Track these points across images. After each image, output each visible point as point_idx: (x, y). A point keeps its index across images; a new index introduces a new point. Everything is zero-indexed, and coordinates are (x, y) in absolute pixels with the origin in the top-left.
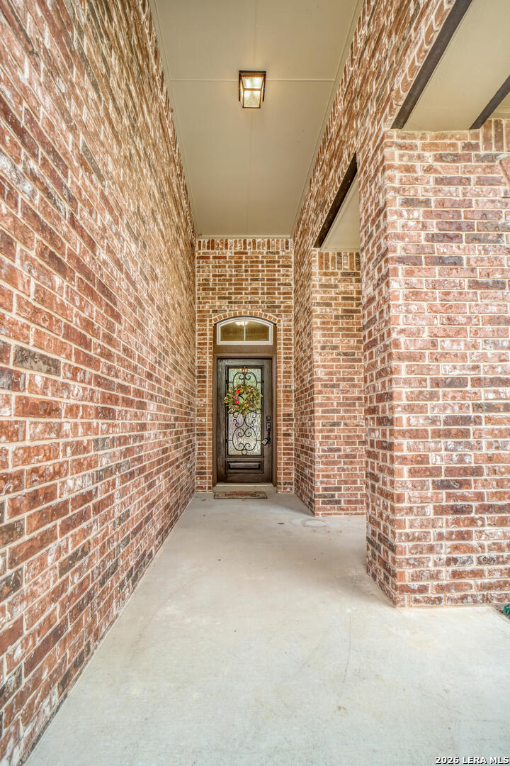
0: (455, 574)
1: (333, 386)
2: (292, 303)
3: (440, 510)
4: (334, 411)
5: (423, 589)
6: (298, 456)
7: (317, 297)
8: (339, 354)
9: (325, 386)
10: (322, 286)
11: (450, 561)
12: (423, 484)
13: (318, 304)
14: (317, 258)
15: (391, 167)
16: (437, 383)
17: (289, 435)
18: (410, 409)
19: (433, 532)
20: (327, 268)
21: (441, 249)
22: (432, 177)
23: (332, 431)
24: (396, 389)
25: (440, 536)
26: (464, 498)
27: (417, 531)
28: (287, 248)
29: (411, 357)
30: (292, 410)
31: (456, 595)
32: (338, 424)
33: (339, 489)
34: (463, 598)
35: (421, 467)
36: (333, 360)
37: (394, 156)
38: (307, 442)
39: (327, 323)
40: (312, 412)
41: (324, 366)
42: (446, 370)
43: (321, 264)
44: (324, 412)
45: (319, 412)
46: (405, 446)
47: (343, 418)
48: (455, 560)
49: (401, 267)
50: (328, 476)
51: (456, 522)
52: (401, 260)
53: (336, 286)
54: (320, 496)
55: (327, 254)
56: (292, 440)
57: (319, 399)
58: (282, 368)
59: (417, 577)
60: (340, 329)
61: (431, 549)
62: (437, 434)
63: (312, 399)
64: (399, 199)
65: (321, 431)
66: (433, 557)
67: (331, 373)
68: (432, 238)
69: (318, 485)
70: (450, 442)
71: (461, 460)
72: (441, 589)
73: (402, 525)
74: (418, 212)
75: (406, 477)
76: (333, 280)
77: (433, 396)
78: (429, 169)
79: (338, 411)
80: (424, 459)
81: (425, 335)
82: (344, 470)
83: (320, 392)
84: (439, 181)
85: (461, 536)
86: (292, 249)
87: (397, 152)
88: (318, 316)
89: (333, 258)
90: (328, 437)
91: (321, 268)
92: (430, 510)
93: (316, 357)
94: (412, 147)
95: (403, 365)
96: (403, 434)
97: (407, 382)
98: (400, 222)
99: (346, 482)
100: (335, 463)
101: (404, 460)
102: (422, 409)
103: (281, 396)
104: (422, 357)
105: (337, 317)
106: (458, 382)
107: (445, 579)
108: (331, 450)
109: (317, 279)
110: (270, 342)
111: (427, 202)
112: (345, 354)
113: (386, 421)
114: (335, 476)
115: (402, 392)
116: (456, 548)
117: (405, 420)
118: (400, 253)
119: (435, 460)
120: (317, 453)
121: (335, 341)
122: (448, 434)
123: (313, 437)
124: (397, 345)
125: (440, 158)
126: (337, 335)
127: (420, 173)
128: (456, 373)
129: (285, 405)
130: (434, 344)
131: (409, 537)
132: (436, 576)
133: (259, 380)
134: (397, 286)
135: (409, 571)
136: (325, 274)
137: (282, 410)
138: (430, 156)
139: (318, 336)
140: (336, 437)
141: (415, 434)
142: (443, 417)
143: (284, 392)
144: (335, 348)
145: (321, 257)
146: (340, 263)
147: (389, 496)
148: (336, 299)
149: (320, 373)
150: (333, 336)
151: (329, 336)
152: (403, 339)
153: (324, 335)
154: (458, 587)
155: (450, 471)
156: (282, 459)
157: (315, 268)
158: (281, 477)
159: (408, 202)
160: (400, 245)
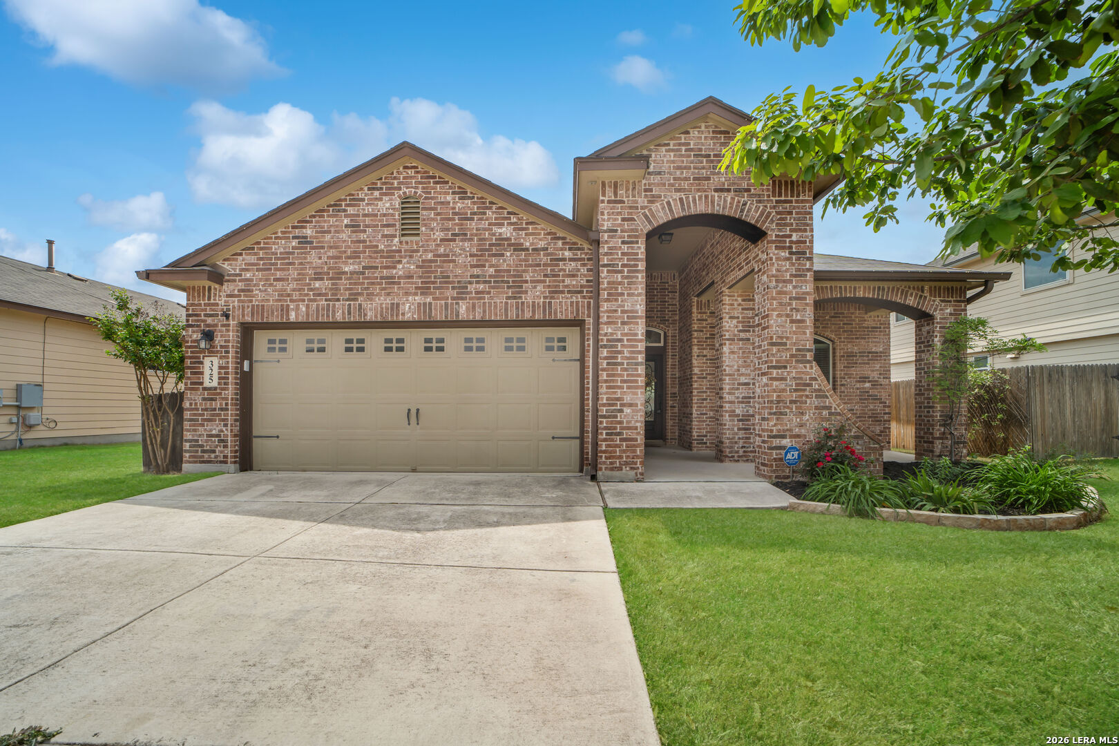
0: (744, 452)
1: (704, 378)
2: (677, 318)
3: (739, 429)
4: (704, 392)
5: (733, 457)
6: (681, 420)
7: (695, 327)
8: (707, 360)
9: (699, 378)
10: (698, 320)
11: (743, 447)
12: (733, 420)
13: (696, 331)
14: (695, 304)
15: (725, 304)
16: (739, 384)
17: (674, 407)
18: (729, 393)
19: (737, 437)
20: (701, 309)
21: (742, 335)
22: (740, 307)
23: (703, 403)
24: (724, 386)
25: (739, 438)
26: (748, 425)
27: (731, 436)
28: (674, 279)
29: (730, 375)
30: (676, 390)
31: (745, 459)
32: (706, 399)
33: (706, 436)
34: (747, 460)
35: (733, 414)
36: (704, 363)
37: (727, 300)
38: (687, 411)
39: (701, 342)
40: (692, 392)
41: (698, 367)
42: (743, 380)
43: (697, 307)
44: (698, 392)
45: (695, 392)
46: (727, 407)
47: (709, 396)
48: (744, 447)
49: (727, 342)
50: (700, 429)
51: (745, 433)
52: (728, 340)
53: (706, 320)
54: (695, 440)
55: (701, 301)
56: (676, 410)
57: (695, 385)
58: (670, 362)
59: (730, 452)
60: (708, 345)
61: (736, 443)
62: (739, 402)
63: (692, 385)
64: (728, 316)
65: (696, 403)
66: (737, 445)
67: (702, 371)
68: (740, 331)
69: (695, 434)
70: (744, 405)
71: (747, 411)
72: (739, 457)
73: (725, 434)
74: (735, 321)
75: (727, 417)
76: (704, 317)
77: (738, 389)
78: (739, 305)
79: (706, 392)
80: (734, 411)
81: (736, 367)
82: (709, 425)
83: (696, 381)
84: (743, 309)
85: (747, 438)
86: (677, 281)
87: (727, 298)
88: (695, 338)
89: (705, 303)
90: (700, 407)
91: (697, 309)
92: (736, 429)
93: (694, 361)
94: (734, 296)
95: (727, 378)
96: (726, 402)
97: (729, 384)
98: (728, 325)
99: (710, 432)
100: (704, 421)
101: (726, 411)
102: (734, 394)
103: (669, 381)
104: (734, 375)
105: (706, 338)
106: (747, 384)
107: (741, 453)
108: (701, 414)
109: (695, 315)
110: (662, 344)
111: (738, 318)
112: (711, 360)
113: (721, 398)
114: (704, 429)
115: (727, 387)
116: (745, 443)
117: (727, 397)
118: (727, 337)
119: (738, 411)
120: (694, 416)
121: (705, 352)
122: (742, 402)
123: (692, 407)
124: (725, 370)
125: (743, 300)
126: (706, 349)
127: (736, 306)
128: (746, 381)
129: (672, 387)
130: (739, 370)
131: (728, 439)
132: (737, 452)
133: (653, 369)
134: (726, 349)
135: (728, 450)
136: (700, 313)
137: (670, 390)
138: (739, 299)
139: (695, 350)
140: (705, 407)
141: (730, 402)
142: (741, 396)
143: (671, 378)
144: (705, 356)
145: (698, 303)
146: (709, 306)
147: (721, 425)
148: (706, 327)
149: (696, 370)
150: (704, 349)
151: (702, 349)
152: (727, 368)
153: (698, 349)
154: (745, 456)
155: (743, 416)
156: (670, 423)
157: (694, 310)
158: (669, 435)
159: (731, 318)
160: (727, 334)
